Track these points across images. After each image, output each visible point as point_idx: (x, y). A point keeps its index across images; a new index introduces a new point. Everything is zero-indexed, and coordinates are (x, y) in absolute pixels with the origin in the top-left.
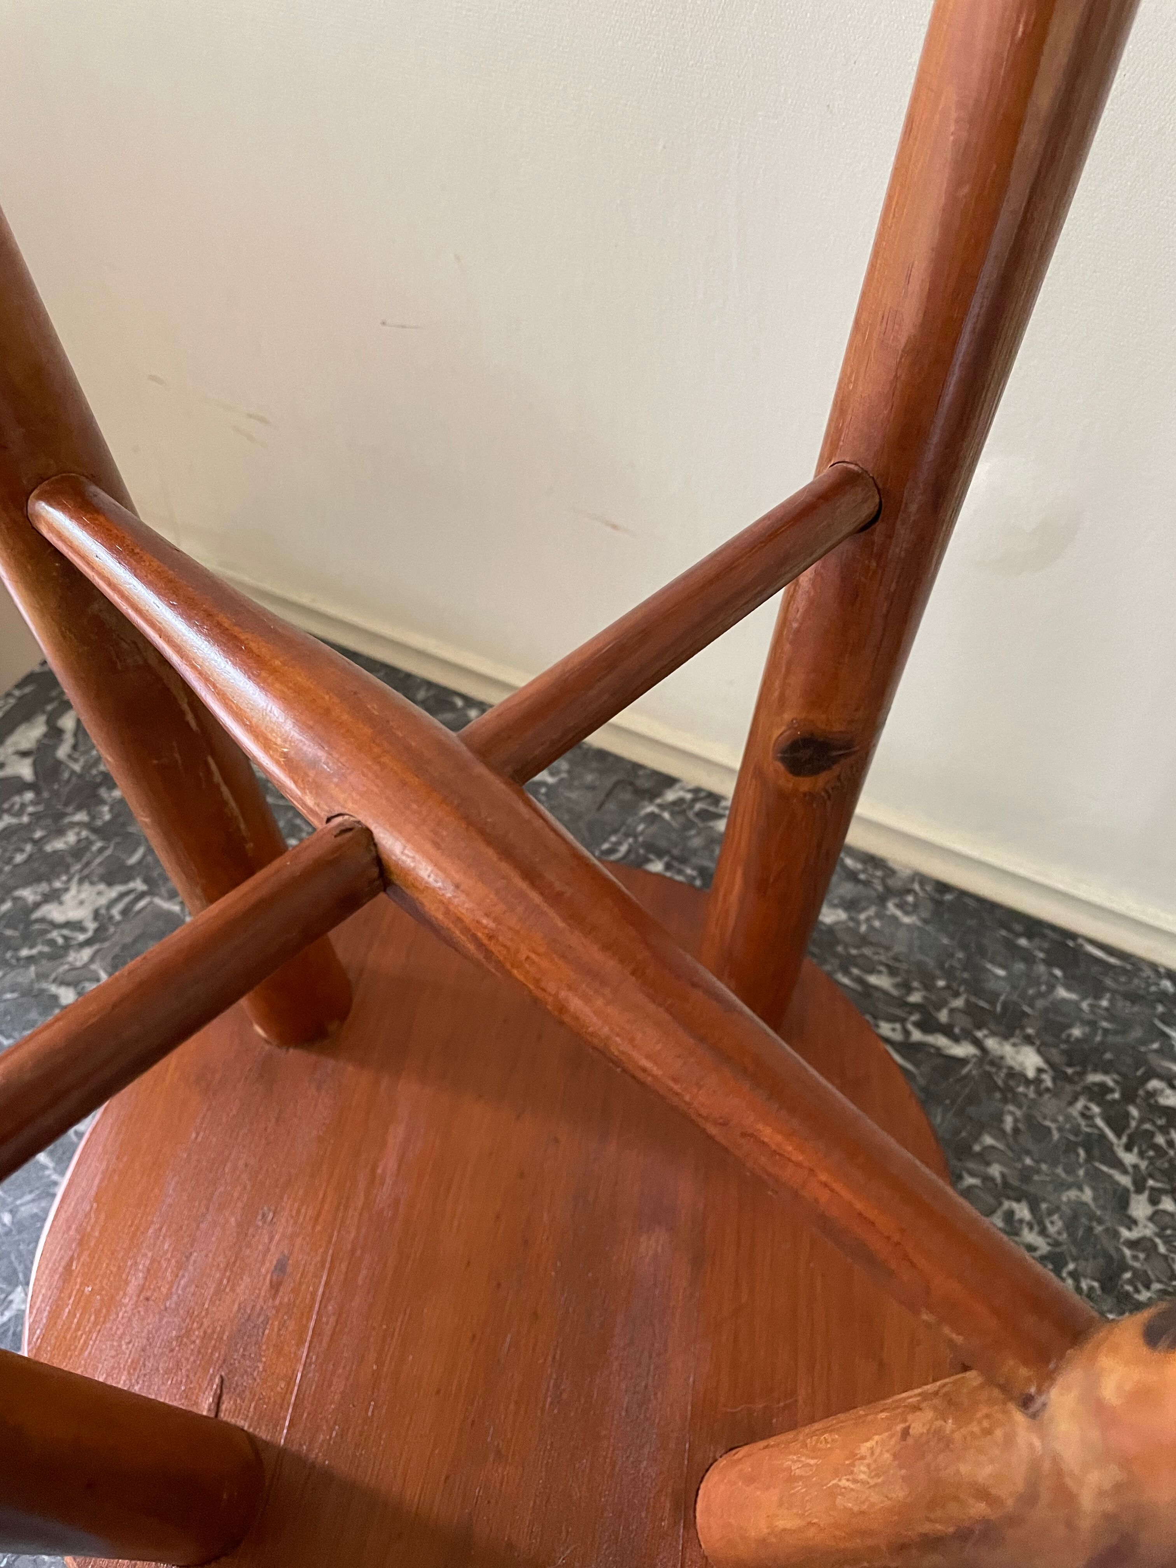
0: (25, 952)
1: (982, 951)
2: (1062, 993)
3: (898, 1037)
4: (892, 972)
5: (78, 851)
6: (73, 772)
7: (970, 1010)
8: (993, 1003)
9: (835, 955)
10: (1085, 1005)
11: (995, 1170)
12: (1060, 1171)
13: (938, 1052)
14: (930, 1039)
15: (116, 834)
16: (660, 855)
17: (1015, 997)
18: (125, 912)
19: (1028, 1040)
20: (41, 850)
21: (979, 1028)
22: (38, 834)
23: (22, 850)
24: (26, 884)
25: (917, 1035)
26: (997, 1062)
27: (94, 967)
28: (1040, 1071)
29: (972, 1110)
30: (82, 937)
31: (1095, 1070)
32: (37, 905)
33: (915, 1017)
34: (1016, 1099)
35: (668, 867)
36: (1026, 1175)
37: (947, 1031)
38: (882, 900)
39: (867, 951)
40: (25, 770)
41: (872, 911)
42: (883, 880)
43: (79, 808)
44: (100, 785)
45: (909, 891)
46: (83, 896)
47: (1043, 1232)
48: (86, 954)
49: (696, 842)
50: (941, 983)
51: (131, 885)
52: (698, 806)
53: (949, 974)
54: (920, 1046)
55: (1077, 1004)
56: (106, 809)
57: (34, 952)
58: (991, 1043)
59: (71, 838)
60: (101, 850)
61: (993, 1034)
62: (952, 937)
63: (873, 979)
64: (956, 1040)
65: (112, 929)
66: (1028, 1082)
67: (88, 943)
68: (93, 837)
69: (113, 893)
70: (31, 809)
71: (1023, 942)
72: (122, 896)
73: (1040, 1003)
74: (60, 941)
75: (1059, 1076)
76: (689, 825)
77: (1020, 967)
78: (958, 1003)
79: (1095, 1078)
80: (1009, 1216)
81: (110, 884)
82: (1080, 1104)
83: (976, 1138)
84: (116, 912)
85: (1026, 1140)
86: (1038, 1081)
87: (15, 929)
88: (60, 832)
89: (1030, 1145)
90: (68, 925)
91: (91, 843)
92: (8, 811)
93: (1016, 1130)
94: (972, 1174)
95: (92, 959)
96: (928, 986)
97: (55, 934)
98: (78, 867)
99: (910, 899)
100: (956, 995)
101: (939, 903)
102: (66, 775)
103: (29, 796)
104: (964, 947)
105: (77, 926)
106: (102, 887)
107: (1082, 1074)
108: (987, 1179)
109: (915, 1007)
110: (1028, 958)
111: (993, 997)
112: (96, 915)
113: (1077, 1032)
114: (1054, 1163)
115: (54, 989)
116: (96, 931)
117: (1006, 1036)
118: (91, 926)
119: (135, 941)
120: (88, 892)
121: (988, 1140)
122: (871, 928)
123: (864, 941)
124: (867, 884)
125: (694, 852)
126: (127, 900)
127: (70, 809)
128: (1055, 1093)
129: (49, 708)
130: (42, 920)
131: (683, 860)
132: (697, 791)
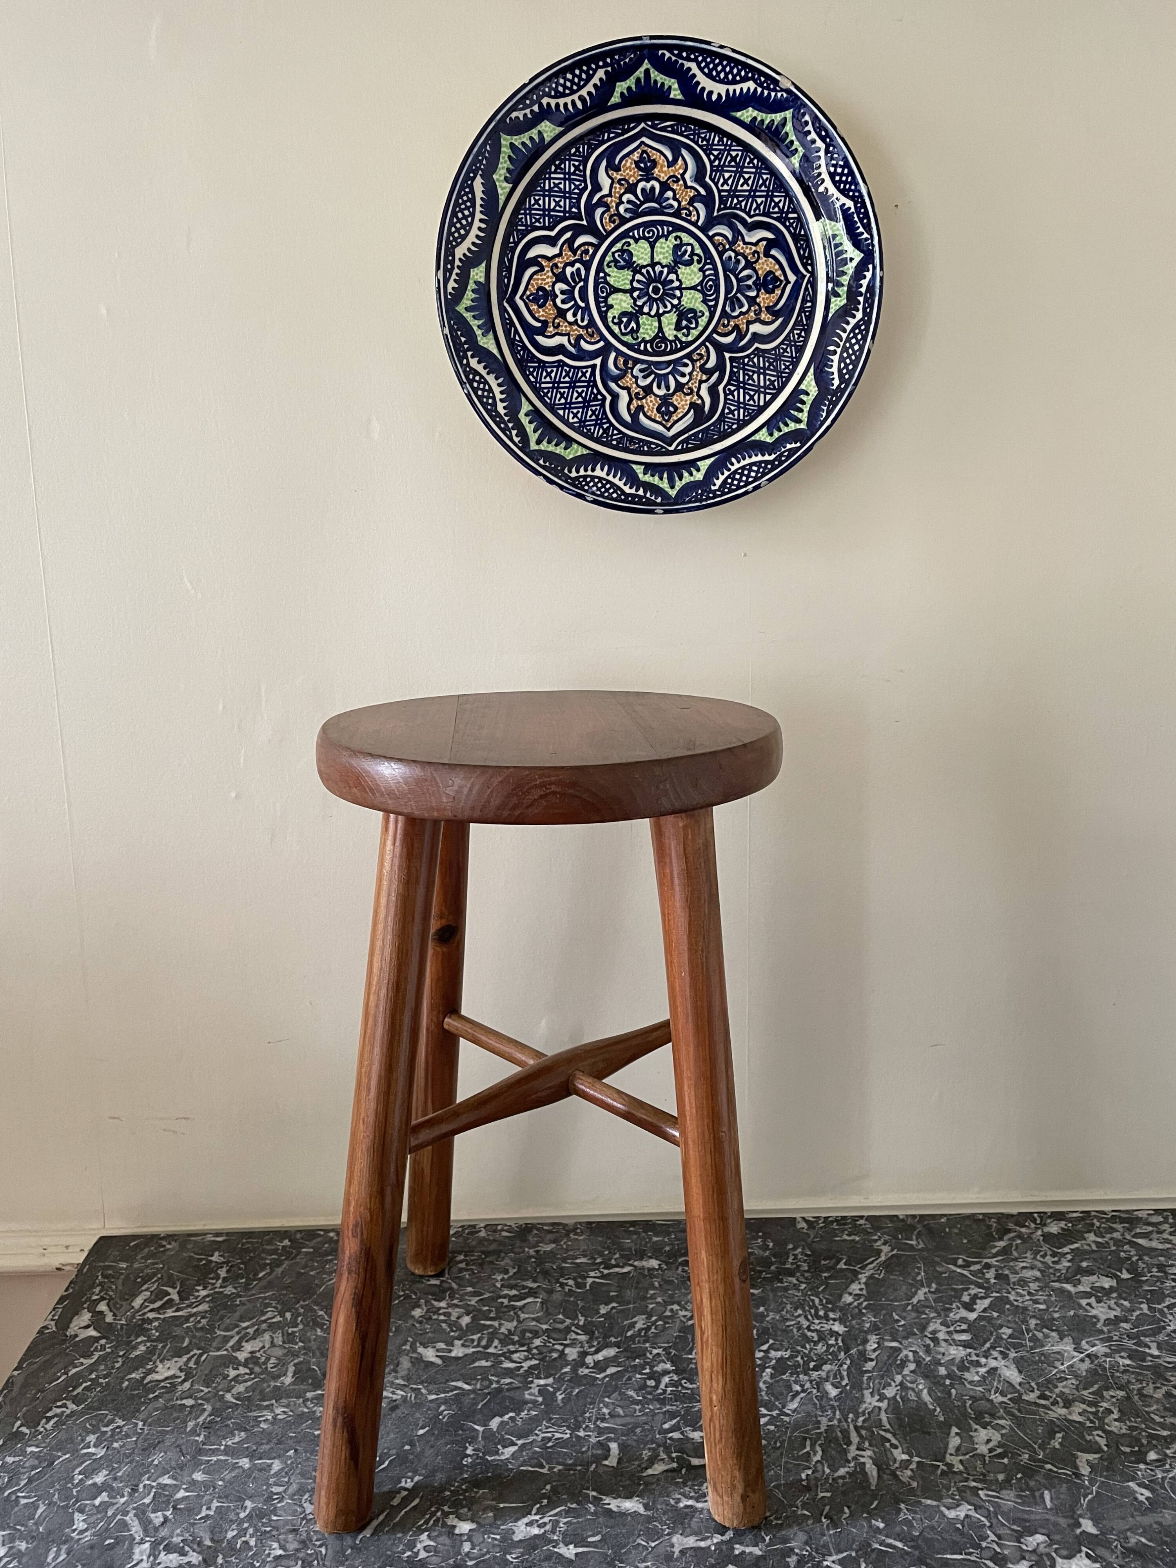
0: (151, 1396)
1: (616, 1237)
2: (655, 1239)
3: (598, 1275)
4: (585, 1256)
5: (151, 1351)
6: (122, 1325)
7: (622, 1256)
8: (631, 1251)
9: (558, 1259)
10: (666, 1240)
11: (659, 1299)
12: (683, 1290)
13: (617, 1273)
14: (611, 1271)
15: (167, 1339)
16: (460, 1253)
17: (638, 1246)
18: (197, 1363)
19: (650, 1257)
20: (128, 1358)
21: (630, 1260)
22: (121, 1353)
23: (117, 1362)
24: (130, 1373)
25: (606, 1272)
26: (643, 1268)
27: (196, 1387)
28: (660, 1265)
29: (641, 1286)
30: (180, 1380)
31: (681, 1257)
32: (144, 1378)
33: (602, 1266)
34: (655, 1276)
35: (465, 1256)
36: (671, 1296)
37: (617, 1266)
38: (567, 1235)
39: (571, 1253)
40: (92, 1333)
41: (565, 1240)
42: (564, 1228)
43: (138, 1336)
44: (142, 1324)
45: (577, 1229)
46: (168, 1366)
47: (686, 1310)
48: (187, 1385)
49: (474, 1243)
50: (606, 1252)
51: (192, 1353)
52: (466, 1231)
53: (608, 1248)
54: (609, 1274)
55: (663, 1240)
56: (154, 1331)
57: (156, 1394)
58: (636, 1263)
59: (142, 1348)
60: (164, 1347)
61: (635, 1260)
62: (603, 1237)
63: (578, 1261)
64: (622, 1267)
65: (194, 1372)
66: (657, 1270)
67: (184, 1381)
68: (155, 1344)
69: (185, 1358)
70: (108, 1346)
71: (631, 1229)
72: (189, 1359)
73: (649, 1245)
74: (168, 1385)
75: (667, 1263)
76: (466, 1239)
77: (635, 1237)
78: (617, 1256)
79: (680, 1260)
80: (672, 1310)
81: (180, 1357)
82: (680, 1269)
83: (647, 1293)
84: (191, 1364)
85: (666, 1287)
86: (660, 1268)
87: (139, 1389)
88: (135, 1348)
89: (668, 1287)
90: (167, 1379)
91: (155, 1347)
92: (96, 1350)
93: (660, 1285)
94: (651, 1304)
95: (192, 1385)
96: (601, 1254)
97: (163, 1384)
98: (156, 1357)
99: (579, 1231)
100: (615, 1254)
101: (591, 1228)
102: (119, 1327)
103: (103, 1342)
104: (609, 1238)
105: (174, 1377)
106: (176, 1359)
107: (676, 1260)
108: (657, 1303)
109: (600, 1263)
110: (635, 1233)
111: (630, 1249)
112: (181, 1370)
113: (667, 1248)
114: (680, 1289)
115: (179, 1402)
116: (185, 1375)
117: (641, 1259)
118: (183, 1374)
119: (211, 1371)
120: (168, 1364)
121: (652, 1292)
122: (568, 1245)
123: (567, 1250)
124: (557, 1232)
125: (475, 1247)
126: (194, 1359)
127: (132, 1338)
128: (668, 1269)
129: (85, 1306)
130: (151, 1382)
131: (473, 1251)
132: (462, 1226)
